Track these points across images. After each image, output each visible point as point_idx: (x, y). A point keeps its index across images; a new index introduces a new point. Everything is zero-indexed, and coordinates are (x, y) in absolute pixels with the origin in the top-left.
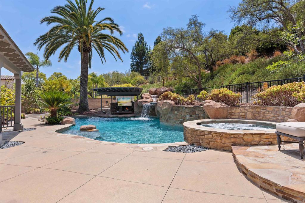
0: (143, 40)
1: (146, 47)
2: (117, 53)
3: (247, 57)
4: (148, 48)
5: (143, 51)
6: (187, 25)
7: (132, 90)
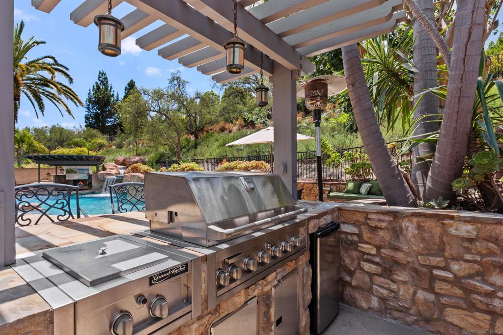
0: (107, 83)
1: (112, 93)
2: (67, 107)
3: (235, 125)
4: (115, 96)
5: (105, 99)
6: (168, 80)
7: (89, 159)
